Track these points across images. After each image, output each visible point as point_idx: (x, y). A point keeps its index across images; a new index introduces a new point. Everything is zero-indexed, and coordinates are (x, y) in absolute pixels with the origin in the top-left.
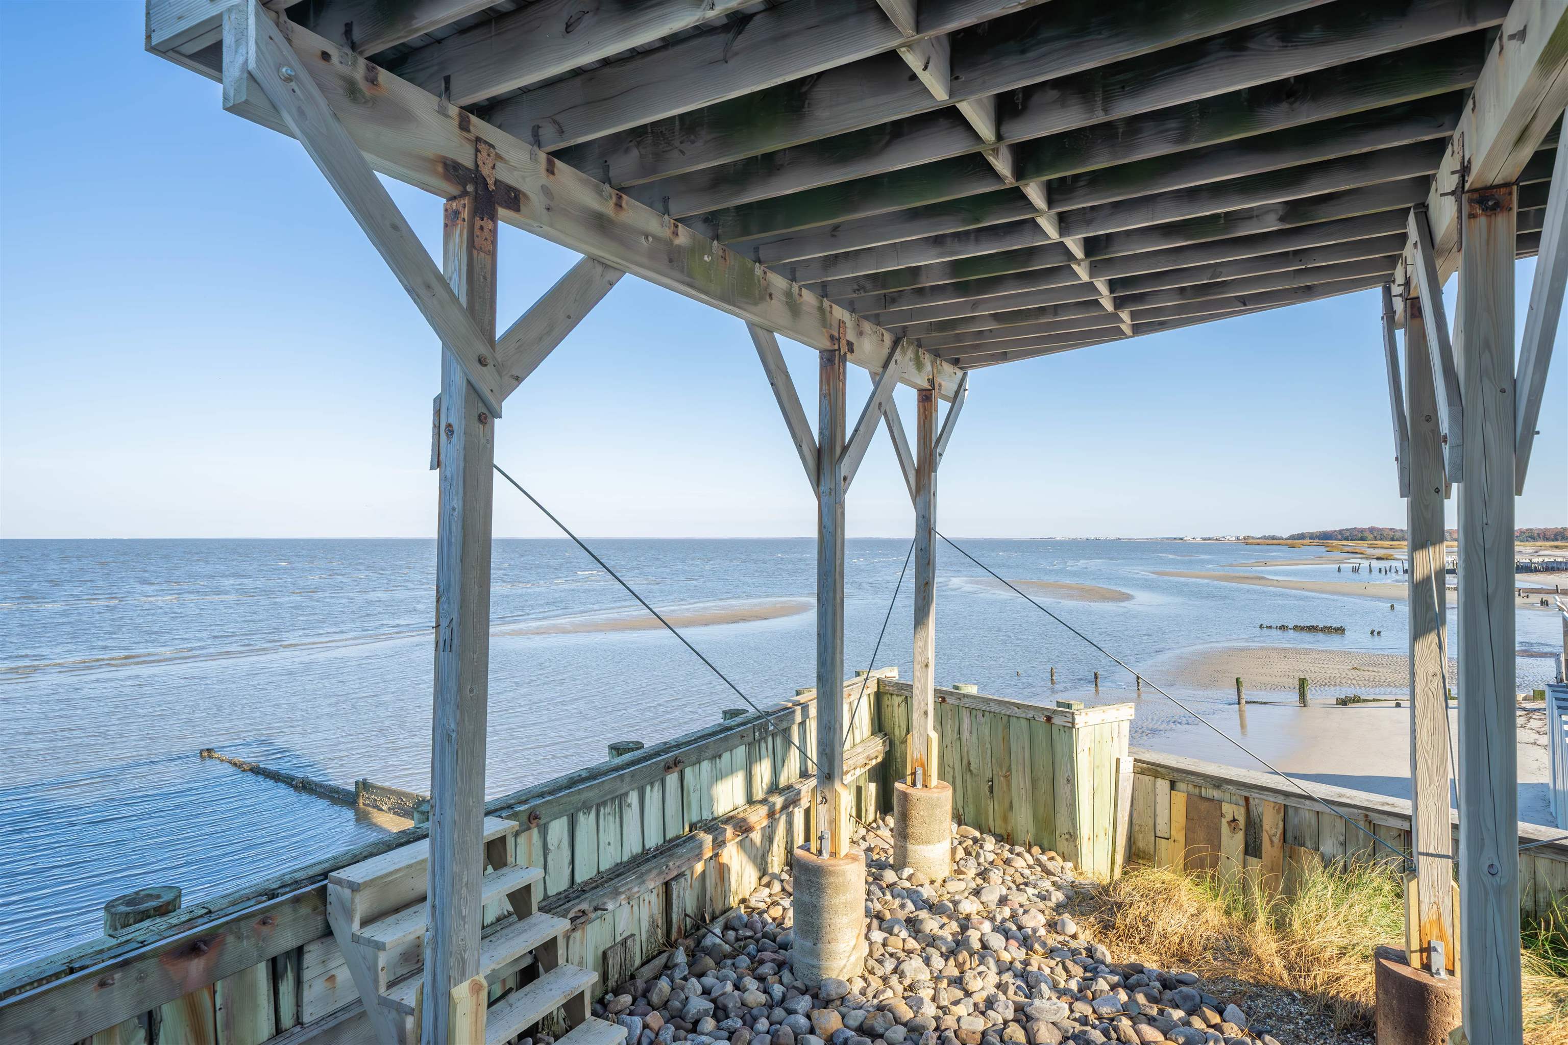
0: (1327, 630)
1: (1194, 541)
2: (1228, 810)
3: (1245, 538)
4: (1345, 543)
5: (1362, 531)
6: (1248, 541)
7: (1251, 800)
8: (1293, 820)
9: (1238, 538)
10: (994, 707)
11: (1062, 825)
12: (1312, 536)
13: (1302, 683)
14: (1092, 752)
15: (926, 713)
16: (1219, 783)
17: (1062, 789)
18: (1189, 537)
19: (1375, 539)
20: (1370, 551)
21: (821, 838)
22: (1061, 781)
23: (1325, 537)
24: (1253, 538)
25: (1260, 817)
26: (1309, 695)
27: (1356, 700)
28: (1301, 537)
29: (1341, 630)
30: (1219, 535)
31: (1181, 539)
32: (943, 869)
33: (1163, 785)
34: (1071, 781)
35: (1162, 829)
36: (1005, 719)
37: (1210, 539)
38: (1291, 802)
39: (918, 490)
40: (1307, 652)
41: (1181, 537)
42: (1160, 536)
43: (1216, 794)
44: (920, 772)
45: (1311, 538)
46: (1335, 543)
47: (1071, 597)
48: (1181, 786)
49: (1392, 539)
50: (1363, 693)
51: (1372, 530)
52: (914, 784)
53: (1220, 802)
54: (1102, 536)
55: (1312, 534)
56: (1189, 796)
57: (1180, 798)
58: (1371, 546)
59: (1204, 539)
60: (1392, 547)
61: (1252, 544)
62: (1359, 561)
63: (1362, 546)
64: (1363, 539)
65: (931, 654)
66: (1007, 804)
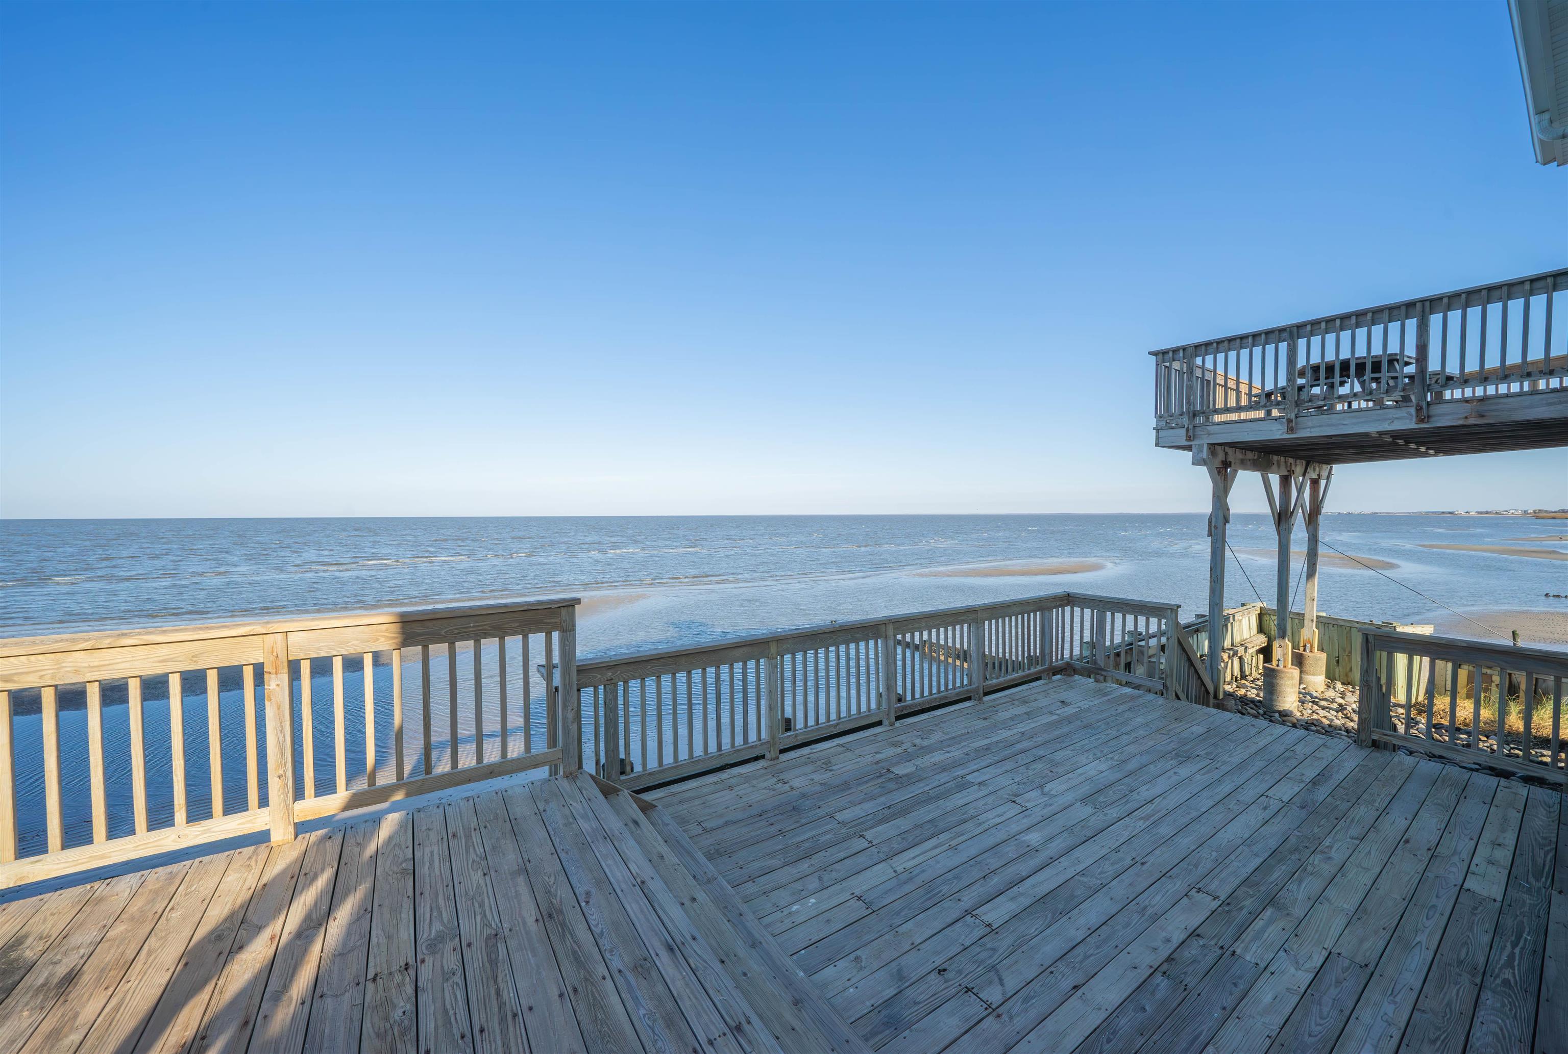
1: (1467, 515)
3: (1535, 512)
6: (1538, 515)
7: (1513, 675)
10: (1341, 623)
15: (1312, 620)
18: (1461, 511)
21: (1278, 660)
24: (1546, 512)
25: (1519, 684)
31: (1450, 513)
32: (1322, 688)
36: (1348, 629)
37: (1487, 513)
39: (1310, 523)
41: (1451, 511)
44: (1308, 645)
47: (1334, 565)
52: (1304, 650)
53: (1491, 676)
59: (1479, 513)
61: (1543, 518)
65: (1316, 595)
66: (1348, 669)
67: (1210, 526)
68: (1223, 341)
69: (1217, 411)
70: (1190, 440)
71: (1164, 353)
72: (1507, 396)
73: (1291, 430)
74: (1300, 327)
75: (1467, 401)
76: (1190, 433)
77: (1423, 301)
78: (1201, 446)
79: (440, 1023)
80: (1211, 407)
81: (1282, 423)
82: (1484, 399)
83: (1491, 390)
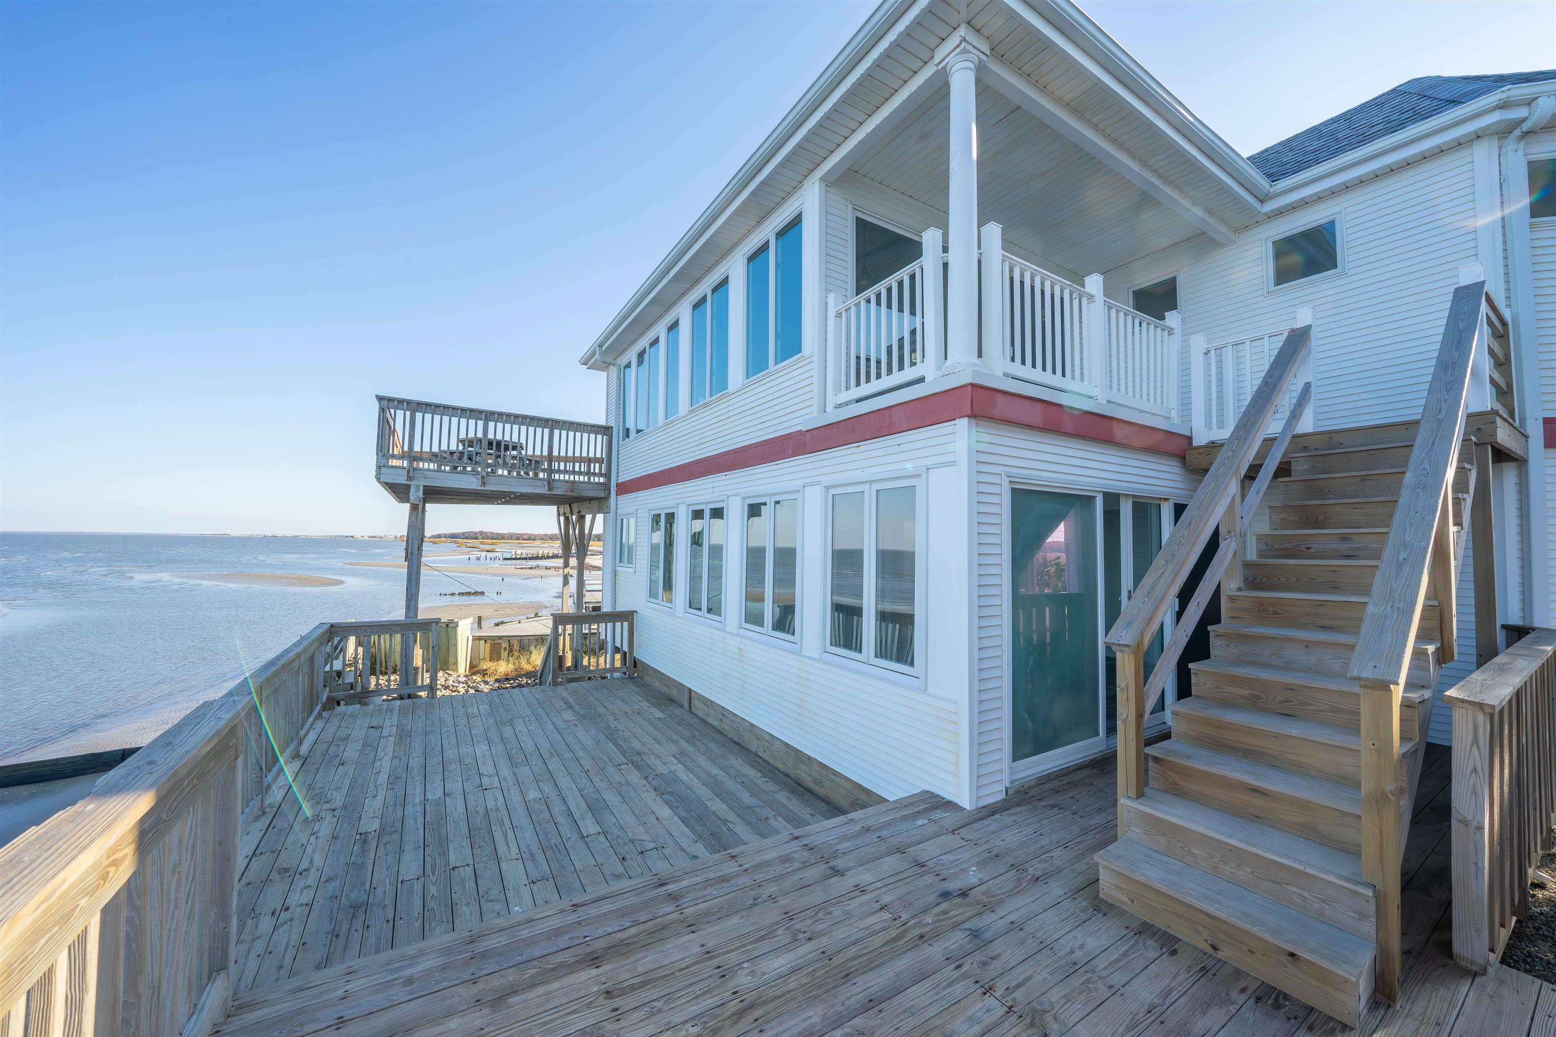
0: (476, 593)
2: (503, 645)
4: (466, 541)
5: (476, 533)
7: (511, 641)
8: (522, 643)
9: (396, 537)
11: (451, 661)
12: (446, 536)
13: (480, 619)
14: (461, 634)
16: (500, 638)
17: (452, 649)
18: (358, 535)
19: (483, 538)
20: (482, 546)
22: (451, 646)
23: (454, 536)
26: (483, 623)
27: (502, 623)
28: (439, 536)
29: (482, 593)
30: (382, 534)
31: (352, 537)
33: (482, 642)
34: (456, 645)
35: (482, 656)
37: (374, 537)
38: (522, 638)
40: (470, 605)
42: (333, 534)
43: (500, 641)
45: (445, 537)
46: (461, 540)
47: (292, 584)
48: (488, 641)
49: (492, 539)
50: (506, 620)
51: (481, 533)
53: (501, 643)
54: (279, 533)
55: (446, 535)
56: (491, 644)
57: (488, 645)
58: (482, 543)
60: (493, 544)
62: (480, 553)
63: (476, 543)
64: (476, 538)
67: (407, 553)
68: (440, 407)
69: (394, 456)
70: (410, 480)
71: (390, 400)
72: (581, 482)
73: (484, 484)
74: (492, 413)
75: (567, 482)
76: (411, 474)
77: (553, 420)
78: (418, 486)
79: (709, 996)
80: (391, 453)
81: (478, 478)
82: (574, 482)
83: (577, 478)
